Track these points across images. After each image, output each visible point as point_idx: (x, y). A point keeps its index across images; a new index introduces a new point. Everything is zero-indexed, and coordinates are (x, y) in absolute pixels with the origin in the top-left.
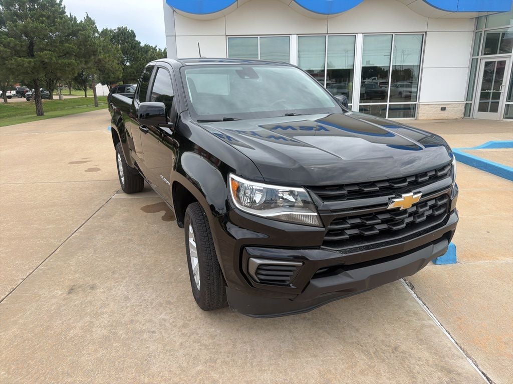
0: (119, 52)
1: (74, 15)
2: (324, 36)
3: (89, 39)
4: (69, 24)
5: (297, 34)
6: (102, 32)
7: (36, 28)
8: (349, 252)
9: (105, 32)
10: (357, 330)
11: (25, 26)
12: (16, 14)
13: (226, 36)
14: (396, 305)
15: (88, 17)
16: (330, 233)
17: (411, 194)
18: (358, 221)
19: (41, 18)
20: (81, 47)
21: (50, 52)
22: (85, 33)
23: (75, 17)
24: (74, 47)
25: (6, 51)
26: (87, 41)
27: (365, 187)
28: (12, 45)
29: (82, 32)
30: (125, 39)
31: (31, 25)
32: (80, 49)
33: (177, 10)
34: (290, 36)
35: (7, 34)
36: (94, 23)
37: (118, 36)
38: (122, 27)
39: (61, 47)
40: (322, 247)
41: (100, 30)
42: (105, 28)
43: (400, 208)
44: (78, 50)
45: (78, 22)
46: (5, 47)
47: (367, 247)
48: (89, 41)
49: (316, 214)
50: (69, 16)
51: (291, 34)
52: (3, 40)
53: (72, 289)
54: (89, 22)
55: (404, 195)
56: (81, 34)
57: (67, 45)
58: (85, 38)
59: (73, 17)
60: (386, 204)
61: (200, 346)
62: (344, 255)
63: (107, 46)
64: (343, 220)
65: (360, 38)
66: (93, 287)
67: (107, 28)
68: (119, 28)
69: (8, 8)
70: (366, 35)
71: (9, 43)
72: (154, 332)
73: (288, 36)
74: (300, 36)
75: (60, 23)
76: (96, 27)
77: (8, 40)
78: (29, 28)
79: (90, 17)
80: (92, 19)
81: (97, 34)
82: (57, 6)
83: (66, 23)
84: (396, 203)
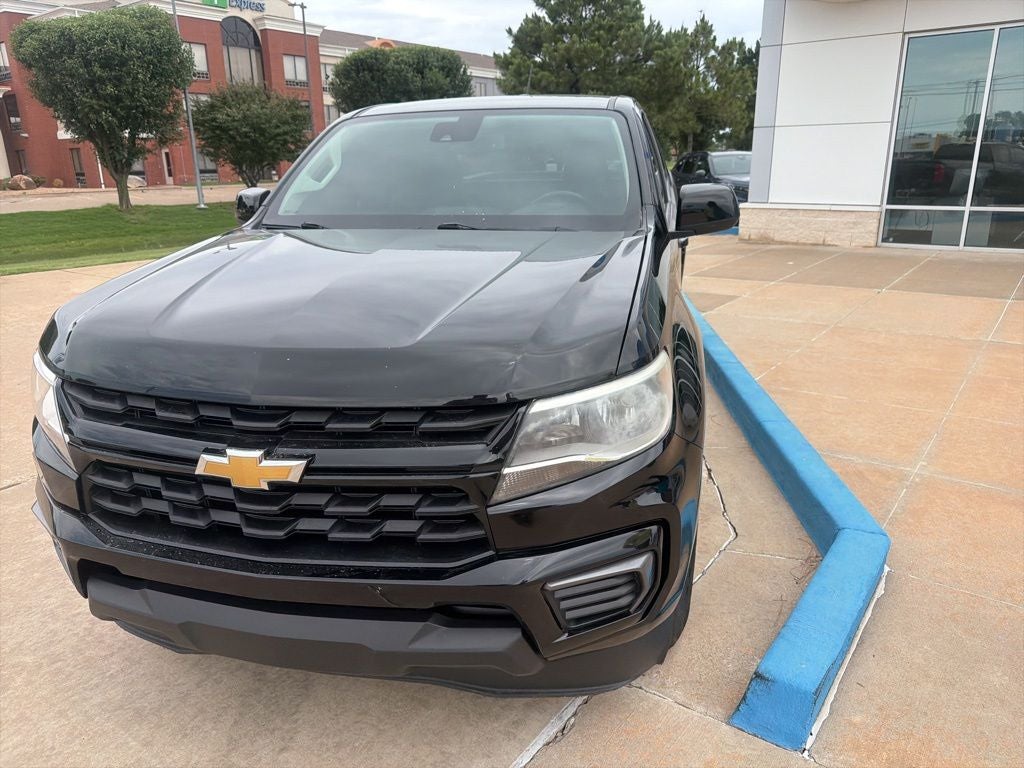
0: (746, 84)
1: (656, 19)
3: (672, 64)
4: (639, 39)
6: (723, 47)
7: (584, 51)
8: (127, 547)
11: (568, 50)
12: (562, 30)
13: (905, 33)
15: (703, 20)
19: (596, 32)
20: (653, 80)
22: (665, 53)
23: (659, 24)
24: (641, 81)
26: (665, 69)
28: (543, 83)
29: (659, 52)
31: (577, 46)
32: (651, 84)
35: (542, 66)
36: (710, 32)
39: (618, 82)
41: (719, 43)
42: (738, 40)
43: (229, 481)
44: (648, 85)
45: (664, 33)
47: (171, 552)
48: (670, 67)
50: (647, 23)
54: (704, 29)
55: (230, 452)
56: (657, 55)
58: (665, 62)
59: (656, 23)
60: (196, 462)
63: (726, 75)
64: (128, 471)
67: (735, 39)
69: (554, 20)
71: (540, 81)
75: (625, 37)
76: (715, 38)
77: (539, 76)
78: (572, 53)
79: (706, 19)
80: (709, 24)
81: (712, 53)
82: (627, 7)
83: (635, 38)
84: (208, 464)
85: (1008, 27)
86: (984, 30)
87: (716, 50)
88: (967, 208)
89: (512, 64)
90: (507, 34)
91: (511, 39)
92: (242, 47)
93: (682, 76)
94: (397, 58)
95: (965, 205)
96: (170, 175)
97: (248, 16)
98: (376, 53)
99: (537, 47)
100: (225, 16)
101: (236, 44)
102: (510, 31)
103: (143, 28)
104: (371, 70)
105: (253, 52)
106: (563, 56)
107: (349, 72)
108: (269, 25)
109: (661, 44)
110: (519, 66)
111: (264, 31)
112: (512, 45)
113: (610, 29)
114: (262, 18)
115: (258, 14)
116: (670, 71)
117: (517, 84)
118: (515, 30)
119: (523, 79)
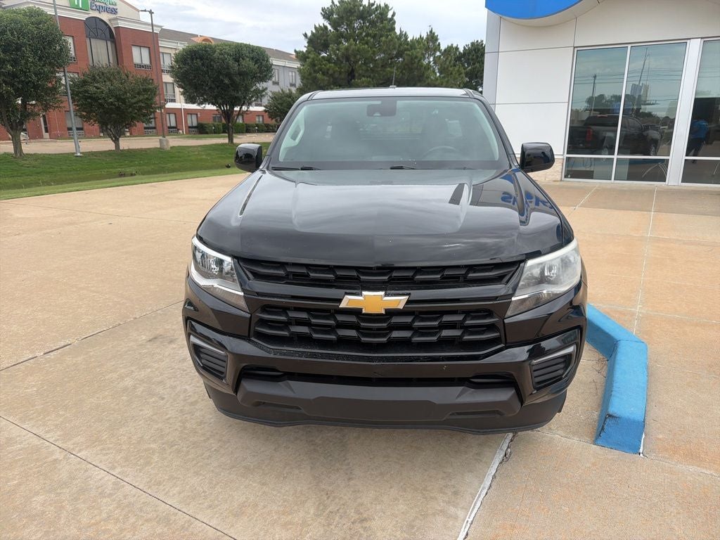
0: (461, 76)
1: (404, 30)
3: (416, 60)
4: (395, 44)
5: (702, 38)
6: (445, 50)
7: (358, 51)
8: (281, 354)
9: (451, 50)
11: (347, 49)
12: (341, 35)
13: (575, 47)
15: (431, 32)
17: (382, 293)
18: (304, 315)
19: (366, 38)
20: (404, 71)
21: (369, 79)
22: (413, 54)
23: (406, 33)
25: (323, 80)
26: (412, 64)
27: (315, 271)
28: (331, 72)
29: (408, 52)
30: (477, 57)
31: (353, 47)
33: (504, 17)
34: (688, 41)
35: (329, 60)
36: (437, 40)
37: (469, 53)
38: (477, 41)
39: (381, 72)
40: (252, 339)
41: (443, 47)
42: (455, 45)
44: (401, 75)
45: (409, 40)
46: (324, 75)
48: (415, 62)
49: (242, 294)
50: (398, 33)
51: (690, 39)
52: (323, 66)
53: (155, 338)
54: (432, 37)
55: (365, 293)
56: (407, 54)
57: (389, 69)
58: (412, 59)
59: (404, 33)
60: (340, 301)
63: (447, 68)
64: (284, 309)
67: (452, 45)
68: (473, 44)
69: (335, 29)
71: (328, 70)
73: (683, 42)
74: (706, 41)
75: (385, 42)
76: (439, 44)
77: (328, 66)
78: (350, 52)
79: (433, 31)
80: (436, 34)
81: (438, 54)
82: (386, 22)
83: (392, 43)
84: (348, 301)
85: (636, 46)
86: (621, 47)
87: (440, 52)
88: (615, 157)
89: (308, 58)
90: (304, 37)
91: (307, 40)
92: (102, 39)
93: (423, 69)
94: (221, 50)
95: (613, 154)
96: (47, 131)
97: (105, 17)
98: (205, 47)
99: (325, 47)
100: (87, 16)
101: (96, 37)
102: (305, 35)
103: (32, 23)
104: (201, 59)
105: (109, 43)
106: (343, 53)
107: (185, 60)
108: (121, 24)
109: (409, 47)
110: (313, 59)
111: (118, 28)
112: (307, 45)
113: (374, 37)
114: (116, 19)
115: (112, 16)
116: (415, 65)
117: (312, 72)
118: (309, 34)
119: (316, 68)
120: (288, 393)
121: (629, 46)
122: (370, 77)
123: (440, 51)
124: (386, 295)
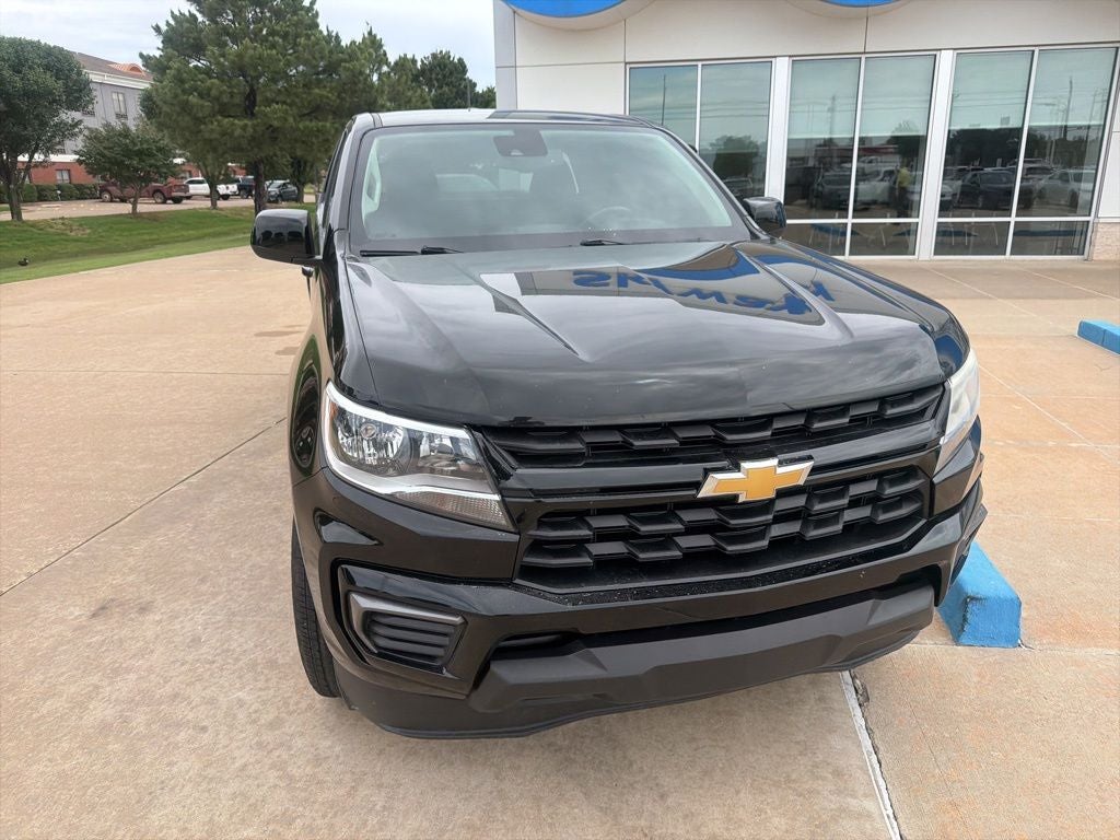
1: (334, 30)
2: (855, 58)
3: (362, 78)
4: (323, 49)
5: (790, 56)
6: (396, 63)
7: (260, 58)
8: (585, 601)
9: (404, 64)
10: (663, 797)
11: (240, 56)
12: (226, 31)
13: (626, 63)
14: (798, 743)
15: (370, 33)
16: (538, 546)
17: (774, 462)
18: (620, 522)
19: (271, 38)
20: (344, 95)
21: (285, 107)
22: (354, 67)
23: (337, 34)
24: (330, 95)
25: (202, 106)
26: (355, 84)
27: (640, 436)
28: (214, 92)
29: (347, 65)
30: (444, 76)
31: (251, 52)
32: (343, 99)
33: (520, 11)
34: (773, 60)
35: (207, 72)
36: (381, 46)
37: (431, 70)
38: (441, 52)
39: (304, 96)
40: (517, 581)
41: (392, 58)
42: (409, 56)
43: (736, 497)
44: (338, 100)
45: (344, 44)
46: (202, 98)
48: (359, 81)
49: (497, 497)
50: (325, 33)
51: (775, 57)
52: (199, 83)
54: (373, 42)
55: (746, 465)
56: (345, 68)
57: (317, 91)
58: (354, 76)
59: (334, 34)
60: (698, 485)
61: (280, 777)
62: (570, 607)
64: (579, 516)
65: (946, 61)
66: (144, 609)
67: (405, 55)
68: (434, 56)
69: (213, 20)
70: (961, 53)
71: (210, 89)
72: (204, 729)
73: (767, 62)
74: (797, 61)
75: (306, 47)
76: (385, 54)
77: (207, 84)
78: (247, 59)
79: (374, 33)
80: (378, 38)
81: (385, 69)
82: (303, 12)
83: (317, 47)
84: (716, 485)
85: (708, 63)
86: (689, 66)
87: (388, 66)
89: (169, 68)
90: (154, 32)
91: (161, 38)
93: (374, 93)
99: (198, 50)
102: (157, 29)
106: (233, 62)
109: (347, 57)
110: (178, 70)
112: (161, 46)
113: (285, 36)
116: (361, 86)
117: (179, 91)
118: (164, 28)
119: (187, 86)
120: (591, 672)
121: (700, 64)
122: (284, 103)
123: (388, 64)
124: (781, 463)
